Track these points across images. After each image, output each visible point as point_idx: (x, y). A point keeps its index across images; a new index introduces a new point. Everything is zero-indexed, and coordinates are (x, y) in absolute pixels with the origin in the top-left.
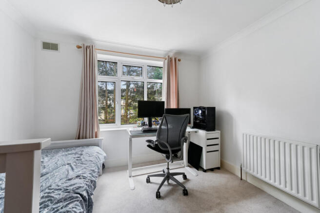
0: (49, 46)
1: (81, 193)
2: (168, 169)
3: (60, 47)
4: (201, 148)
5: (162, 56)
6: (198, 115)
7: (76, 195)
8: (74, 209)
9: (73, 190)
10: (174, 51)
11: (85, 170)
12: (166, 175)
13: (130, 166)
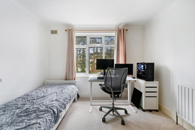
0: (54, 32)
1: (53, 109)
2: (113, 104)
3: (58, 32)
4: (141, 93)
5: (113, 29)
6: (141, 69)
7: (50, 110)
8: (46, 117)
9: (50, 107)
10: (123, 24)
11: (61, 97)
12: (112, 108)
13: (91, 99)
